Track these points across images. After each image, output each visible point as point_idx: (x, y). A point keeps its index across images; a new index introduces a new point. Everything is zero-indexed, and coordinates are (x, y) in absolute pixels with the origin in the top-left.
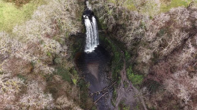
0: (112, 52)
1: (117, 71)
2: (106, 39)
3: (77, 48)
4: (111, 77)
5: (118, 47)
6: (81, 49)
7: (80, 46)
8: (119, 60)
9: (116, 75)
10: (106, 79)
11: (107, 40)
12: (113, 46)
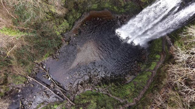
0: (133, 76)
1: (92, 102)
2: (158, 56)
3: (115, 8)
4: (81, 91)
5: (146, 88)
6: (119, 17)
7: (123, 11)
8: (118, 96)
9: (85, 101)
10: (76, 83)
11: (155, 59)
12: (145, 77)
